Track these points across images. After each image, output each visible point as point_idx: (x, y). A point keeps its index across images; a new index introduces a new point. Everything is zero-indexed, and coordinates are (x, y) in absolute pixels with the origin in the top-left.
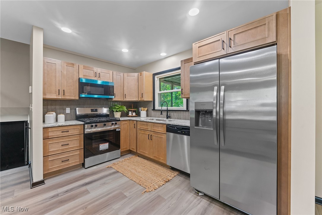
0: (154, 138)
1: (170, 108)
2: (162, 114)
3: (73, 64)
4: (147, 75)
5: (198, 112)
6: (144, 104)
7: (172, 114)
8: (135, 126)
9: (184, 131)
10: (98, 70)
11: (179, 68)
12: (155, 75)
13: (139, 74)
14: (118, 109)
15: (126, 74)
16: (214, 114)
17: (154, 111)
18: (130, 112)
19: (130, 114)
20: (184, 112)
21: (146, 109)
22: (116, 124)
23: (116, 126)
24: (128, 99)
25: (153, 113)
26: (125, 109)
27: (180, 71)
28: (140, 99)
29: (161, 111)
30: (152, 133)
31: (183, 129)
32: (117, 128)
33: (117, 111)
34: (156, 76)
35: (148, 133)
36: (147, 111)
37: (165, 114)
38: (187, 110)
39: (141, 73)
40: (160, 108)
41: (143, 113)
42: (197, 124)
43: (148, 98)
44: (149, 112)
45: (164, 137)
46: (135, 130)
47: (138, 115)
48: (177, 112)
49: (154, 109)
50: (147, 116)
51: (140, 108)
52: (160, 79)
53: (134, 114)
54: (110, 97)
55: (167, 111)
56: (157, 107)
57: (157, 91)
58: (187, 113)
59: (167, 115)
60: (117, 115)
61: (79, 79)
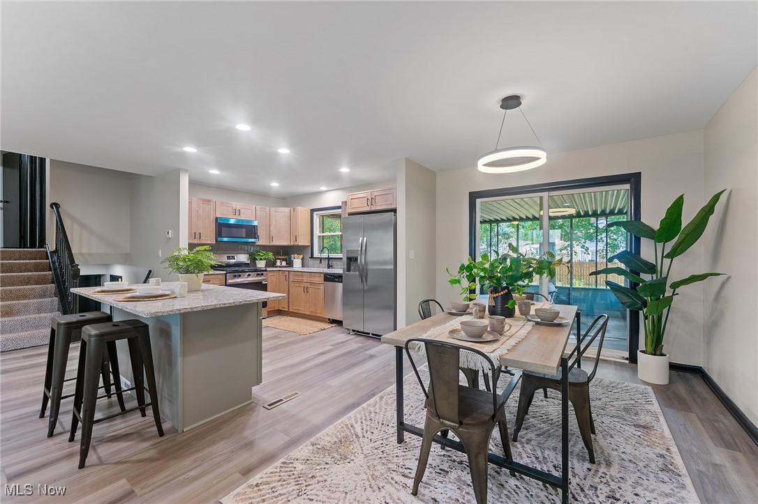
0: (310, 290)
1: (332, 256)
2: (321, 262)
3: (209, 201)
4: (303, 211)
5: (349, 259)
6: (299, 249)
7: (334, 263)
8: (287, 279)
10: (237, 205)
11: (339, 207)
12: (313, 211)
13: (292, 210)
14: (262, 256)
15: (273, 210)
16: (359, 261)
17: (312, 259)
18: (278, 261)
19: (278, 263)
21: (301, 256)
22: (262, 274)
23: (262, 278)
24: (276, 243)
25: (311, 262)
26: (271, 255)
27: (340, 210)
28: (292, 244)
29: (321, 259)
30: (308, 285)
32: (263, 280)
33: (261, 259)
34: (315, 213)
35: (304, 285)
36: (303, 259)
37: (326, 262)
39: (294, 209)
40: (319, 256)
41: (297, 263)
42: (349, 269)
43: (303, 241)
44: (305, 261)
45: (322, 287)
46: (286, 283)
47: (290, 264)
49: (312, 257)
50: (303, 266)
51: (292, 256)
52: (319, 217)
53: (284, 263)
54: (253, 240)
55: (329, 259)
56: (316, 254)
57: (317, 233)
59: (329, 264)
60: (261, 264)
61: (217, 219)
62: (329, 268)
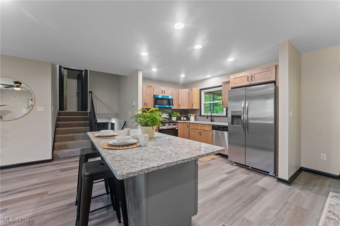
0: (202, 134)
1: (213, 114)
2: (207, 118)
3: (151, 86)
4: (196, 90)
5: (233, 117)
6: (193, 111)
7: (215, 118)
8: (188, 127)
9: (224, 128)
10: (163, 88)
11: (221, 86)
12: (201, 90)
13: (190, 90)
14: (175, 115)
15: (180, 90)
16: (242, 118)
17: (200, 116)
18: (182, 117)
19: (182, 119)
20: (224, 117)
21: (194, 115)
22: (176, 124)
23: (176, 126)
24: (182, 108)
25: (200, 118)
26: (179, 114)
27: (221, 88)
28: (190, 108)
29: (207, 117)
30: (201, 131)
31: (224, 127)
32: (176, 127)
33: (174, 116)
34: (202, 91)
35: (198, 131)
36: (195, 116)
37: (210, 118)
38: (227, 116)
39: (191, 89)
40: (206, 114)
41: (192, 119)
42: (232, 123)
43: (196, 107)
44: (196, 118)
45: (210, 133)
46: (188, 129)
47: (188, 119)
48: (219, 117)
49: (200, 115)
50: (195, 120)
51: (189, 115)
52: (205, 93)
53: (185, 118)
54: (171, 106)
55: (212, 116)
56: (203, 114)
57: (203, 102)
58: (226, 117)
59: (211, 119)
60: (174, 119)
61: (154, 95)
62: (211, 121)
